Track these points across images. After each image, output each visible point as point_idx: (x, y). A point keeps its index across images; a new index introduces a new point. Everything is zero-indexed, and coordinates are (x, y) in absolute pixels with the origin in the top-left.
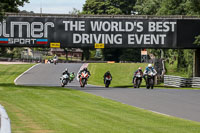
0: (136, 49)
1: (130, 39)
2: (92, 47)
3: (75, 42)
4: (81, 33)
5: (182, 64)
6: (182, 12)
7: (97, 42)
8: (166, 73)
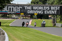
2: (33, 14)
3: (28, 13)
4: (30, 10)
7: (35, 13)
8: (56, 23)
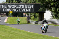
0: (22, 13)
1: (20, 10)
5: (35, 17)
6: (35, 2)
